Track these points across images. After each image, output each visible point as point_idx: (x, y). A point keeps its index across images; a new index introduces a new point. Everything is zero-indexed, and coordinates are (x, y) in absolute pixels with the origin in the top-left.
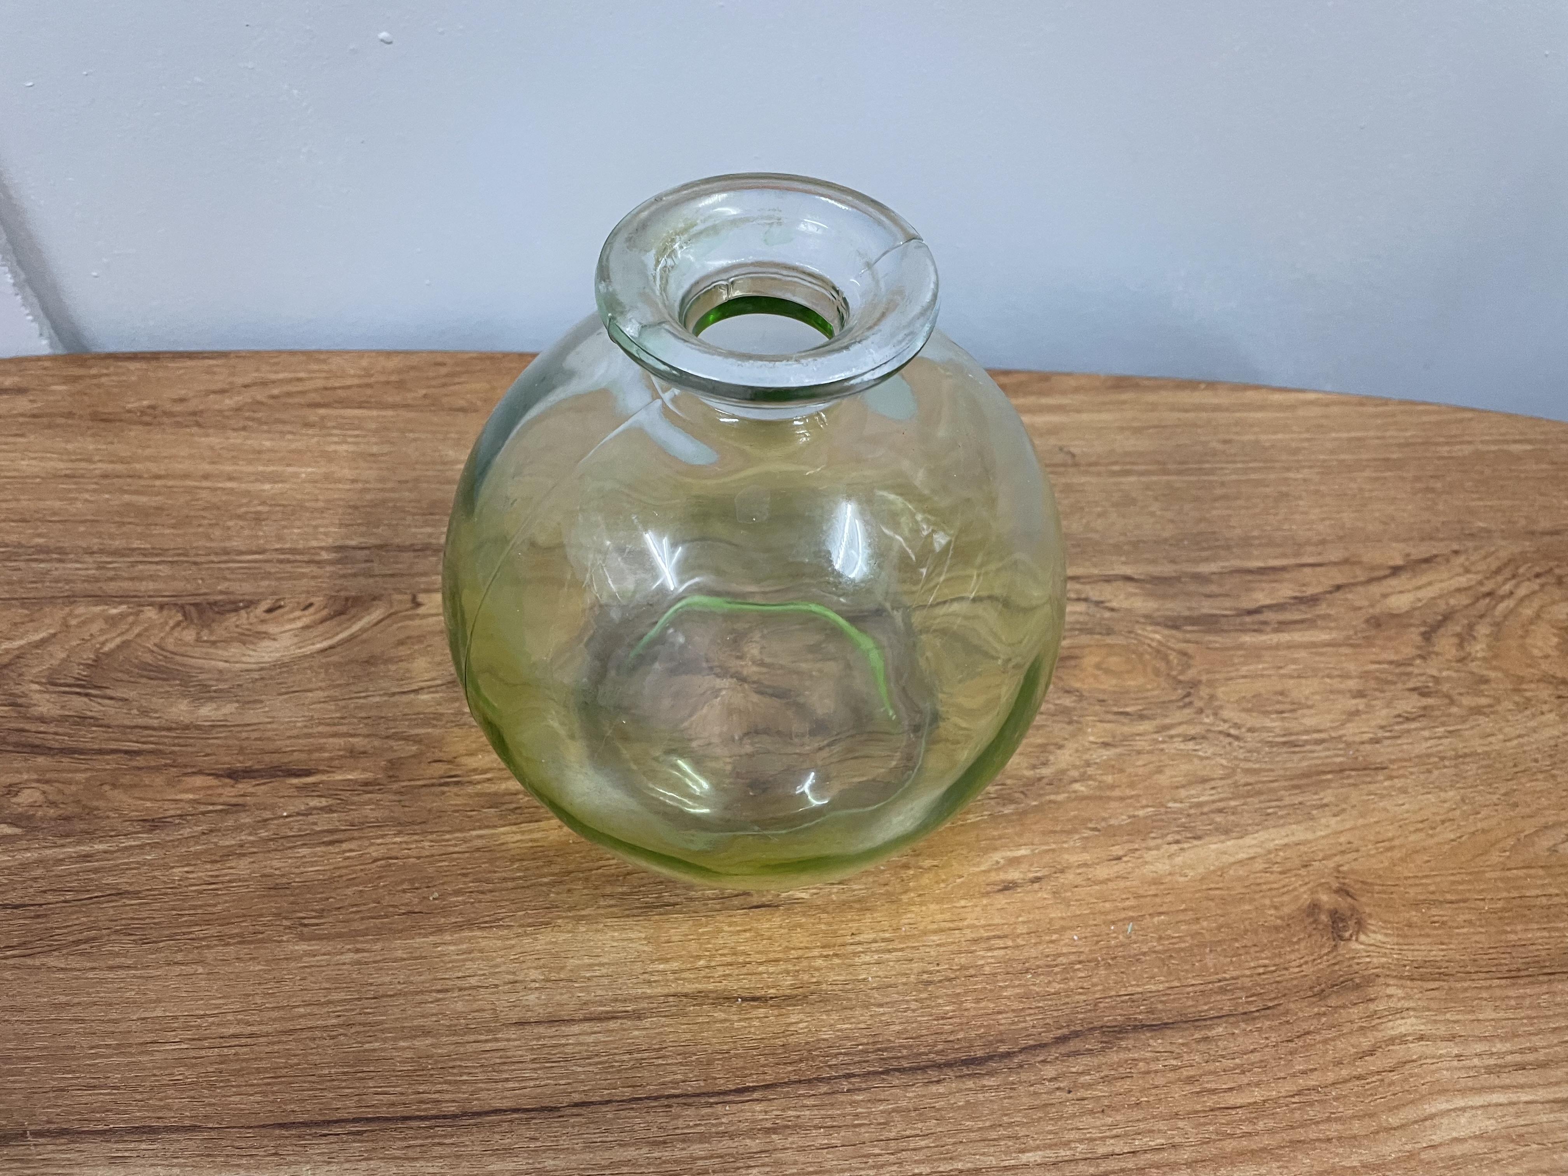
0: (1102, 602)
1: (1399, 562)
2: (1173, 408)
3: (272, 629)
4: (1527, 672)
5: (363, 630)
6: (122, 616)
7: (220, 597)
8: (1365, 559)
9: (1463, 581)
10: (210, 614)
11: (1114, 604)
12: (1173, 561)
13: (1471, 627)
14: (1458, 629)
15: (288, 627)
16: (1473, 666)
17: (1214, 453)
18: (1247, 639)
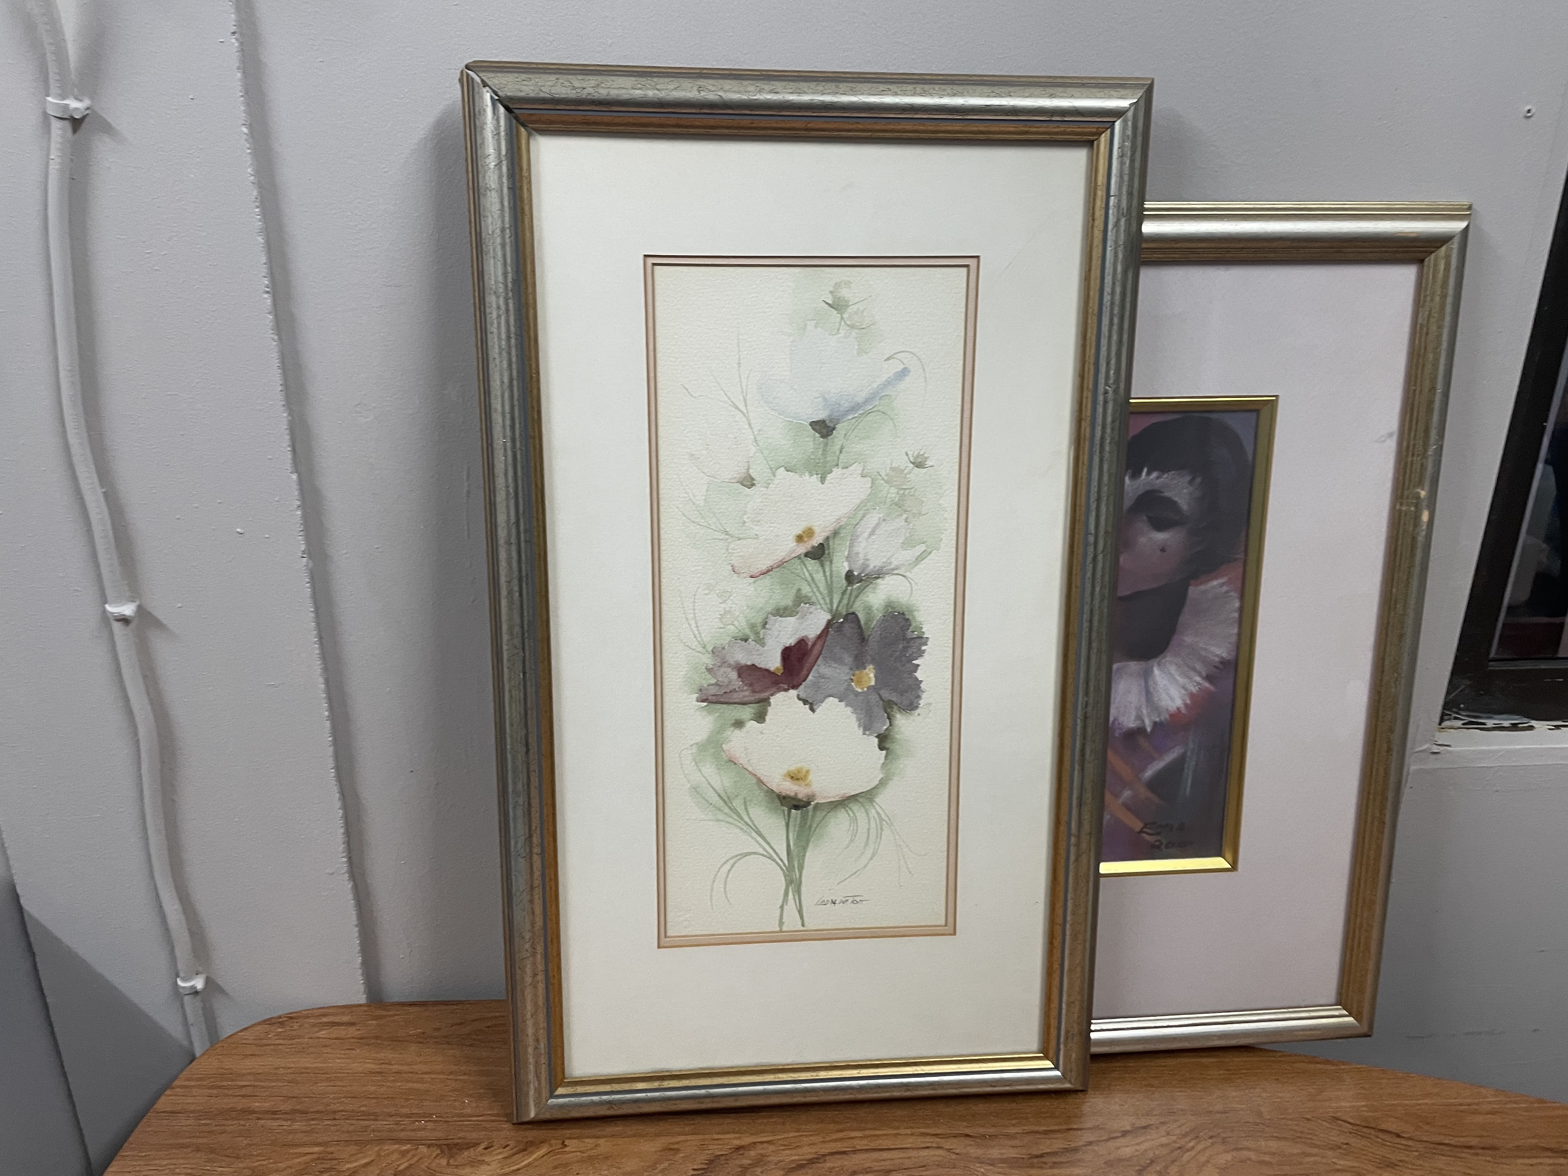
0: (951, 1149)
1: (1128, 1128)
3: (486, 1159)
5: (536, 1160)
6: (408, 1151)
7: (459, 1141)
8: (1107, 1127)
9: (1164, 1140)
10: (455, 1150)
11: (957, 1151)
13: (1166, 1167)
14: (1159, 1168)
15: (495, 1158)
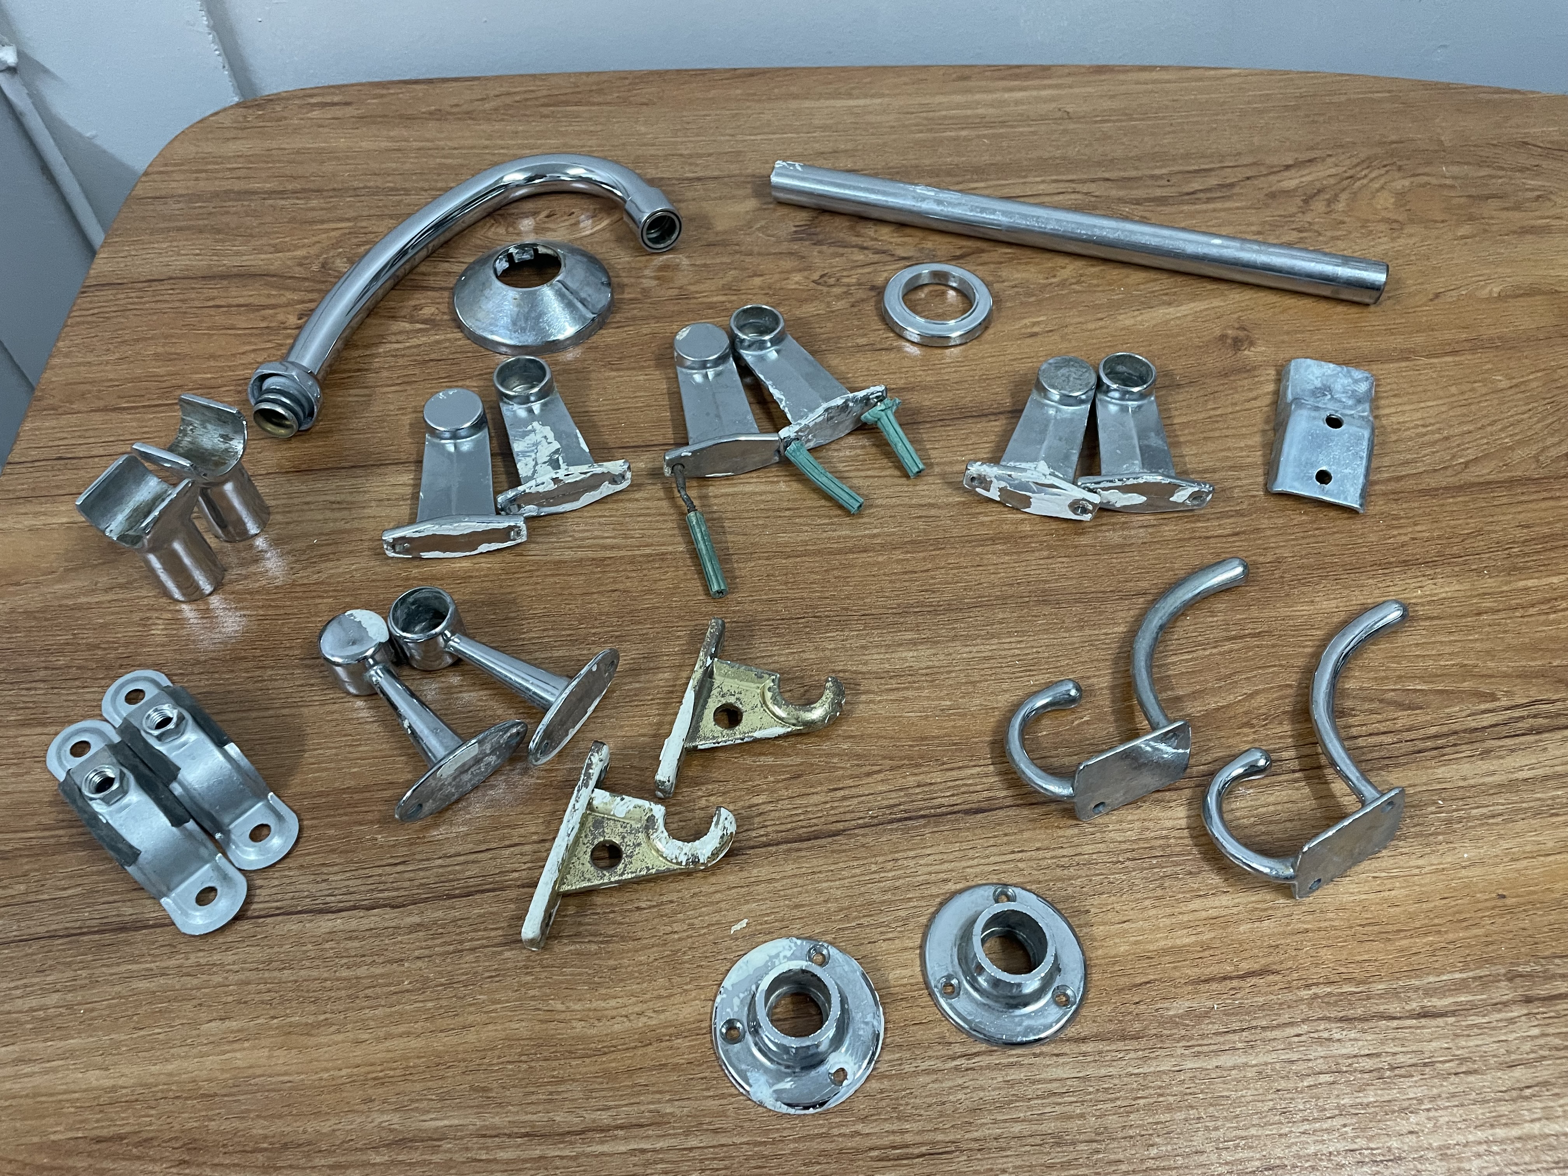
1: (1291, 162)
2: (1138, 83)
3: (551, 226)
4: (1371, 217)
8: (1267, 162)
9: (1333, 171)
11: (1097, 194)
12: (1136, 169)
13: (1336, 195)
14: (1327, 197)
15: (560, 225)
16: (1334, 216)
17: (1167, 107)
18: (1186, 208)
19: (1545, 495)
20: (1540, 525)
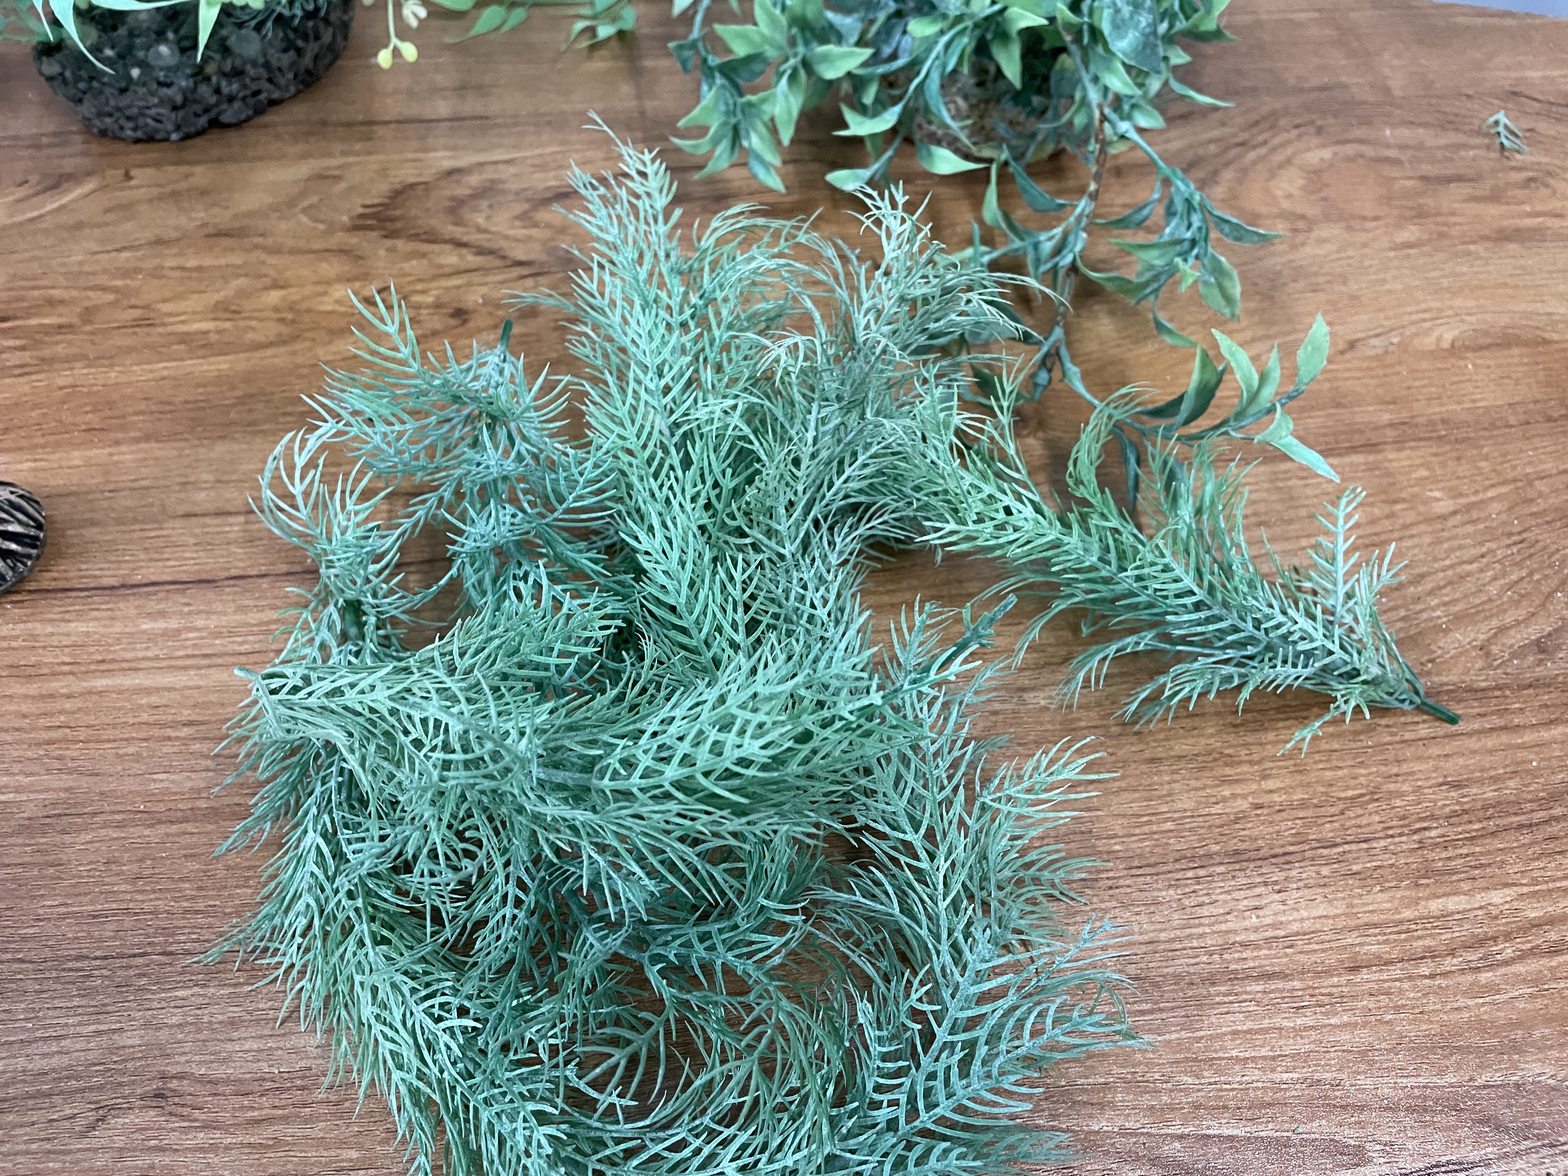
19: (1497, 721)
20: (1480, 782)
